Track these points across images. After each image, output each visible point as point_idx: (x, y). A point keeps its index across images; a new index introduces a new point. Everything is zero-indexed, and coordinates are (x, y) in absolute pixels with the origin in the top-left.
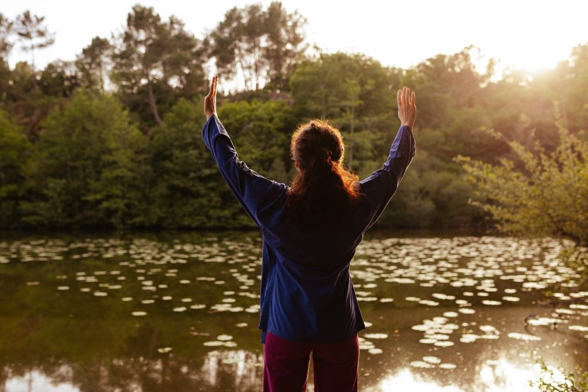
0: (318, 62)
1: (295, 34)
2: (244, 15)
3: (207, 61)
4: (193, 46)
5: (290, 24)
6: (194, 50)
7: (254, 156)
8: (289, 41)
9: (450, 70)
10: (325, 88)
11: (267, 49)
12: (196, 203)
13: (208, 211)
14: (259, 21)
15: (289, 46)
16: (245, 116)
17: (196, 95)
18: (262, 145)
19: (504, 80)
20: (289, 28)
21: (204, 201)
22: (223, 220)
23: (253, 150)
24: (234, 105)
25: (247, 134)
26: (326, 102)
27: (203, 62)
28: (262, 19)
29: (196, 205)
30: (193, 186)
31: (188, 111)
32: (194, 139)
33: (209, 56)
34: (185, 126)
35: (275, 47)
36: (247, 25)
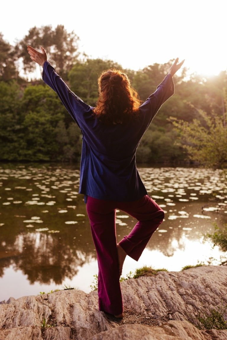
0: (85, 64)
1: (72, 46)
2: (41, 32)
3: (18, 60)
4: (9, 49)
5: (69, 39)
6: (9, 52)
7: (47, 118)
8: (68, 50)
9: (161, 73)
10: (90, 80)
11: (55, 54)
12: (11, 145)
13: (19, 151)
14: (50, 36)
15: (68, 53)
16: (41, 94)
17: (11, 80)
18: (52, 112)
19: (191, 80)
20: (68, 42)
21: (16, 144)
22: (28, 156)
23: (46, 115)
24: (34, 87)
25: (42, 105)
26: (90, 88)
27: (15, 60)
28: (52, 36)
29: (11, 147)
30: (9, 135)
31: (6, 89)
32: (10, 107)
33: (19, 57)
34: (4, 98)
35: (59, 53)
36: (42, 38)
